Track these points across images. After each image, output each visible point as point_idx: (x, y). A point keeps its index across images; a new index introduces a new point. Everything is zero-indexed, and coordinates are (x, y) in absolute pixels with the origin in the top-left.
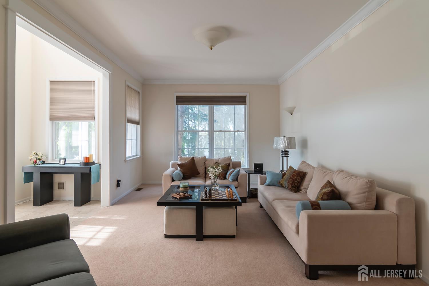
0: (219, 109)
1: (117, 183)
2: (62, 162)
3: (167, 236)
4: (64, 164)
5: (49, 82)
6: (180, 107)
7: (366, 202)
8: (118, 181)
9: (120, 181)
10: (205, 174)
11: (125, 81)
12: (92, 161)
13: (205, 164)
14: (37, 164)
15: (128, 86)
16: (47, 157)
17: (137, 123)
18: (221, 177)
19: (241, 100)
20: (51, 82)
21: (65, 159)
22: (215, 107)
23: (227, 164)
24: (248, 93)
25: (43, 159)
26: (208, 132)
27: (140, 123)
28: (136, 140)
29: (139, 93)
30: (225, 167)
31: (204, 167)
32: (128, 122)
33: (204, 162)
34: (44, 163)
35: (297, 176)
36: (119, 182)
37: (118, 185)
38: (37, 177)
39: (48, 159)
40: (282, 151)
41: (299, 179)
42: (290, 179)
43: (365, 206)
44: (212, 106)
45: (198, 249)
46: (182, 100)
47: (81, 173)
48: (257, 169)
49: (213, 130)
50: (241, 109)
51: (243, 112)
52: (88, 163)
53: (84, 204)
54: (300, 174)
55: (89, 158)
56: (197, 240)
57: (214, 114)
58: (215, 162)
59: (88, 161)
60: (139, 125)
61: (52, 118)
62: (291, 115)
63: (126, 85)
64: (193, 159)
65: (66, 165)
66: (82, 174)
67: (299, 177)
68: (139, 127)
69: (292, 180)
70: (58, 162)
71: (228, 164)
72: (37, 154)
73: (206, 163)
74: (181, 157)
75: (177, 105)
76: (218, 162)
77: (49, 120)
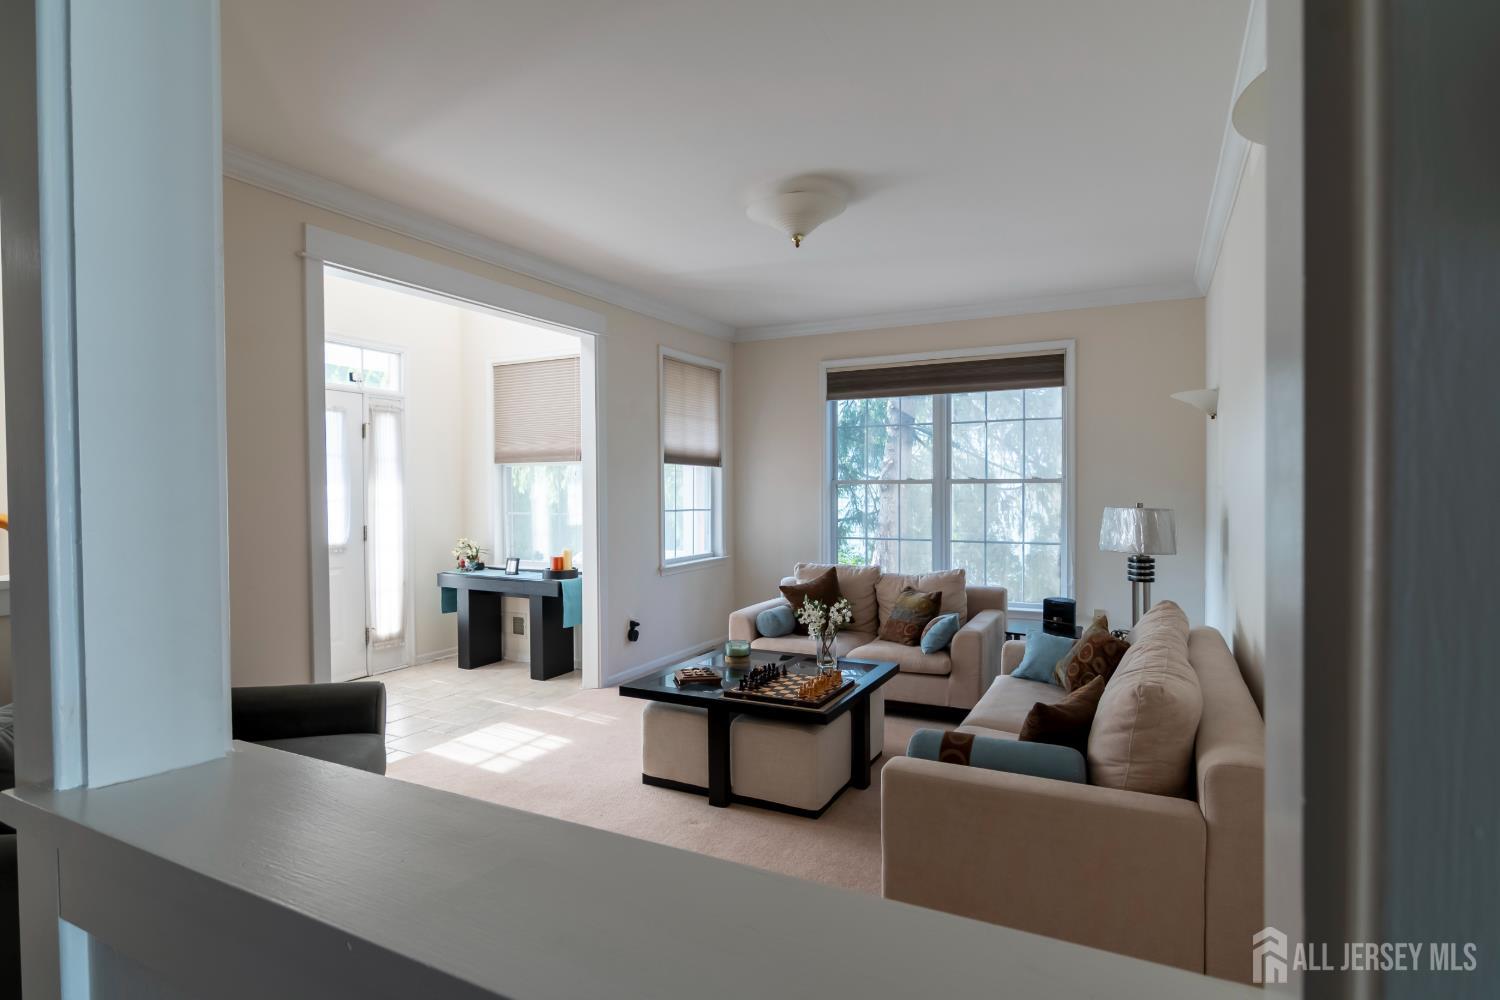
0: (967, 404)
1: (629, 628)
2: (512, 567)
3: (648, 780)
4: (517, 573)
5: (492, 369)
6: (841, 404)
7: (1131, 762)
8: (633, 624)
9: (638, 624)
10: (873, 623)
11: (658, 346)
12: (570, 569)
13: (875, 590)
14: (467, 570)
15: (666, 358)
16: (490, 552)
17: (714, 462)
18: (905, 636)
19: (1045, 370)
20: (498, 369)
21: (518, 560)
22: (956, 399)
23: (930, 595)
24: (1073, 341)
25: (482, 559)
26: (931, 485)
27: (724, 461)
28: (713, 510)
29: (718, 372)
30: (924, 606)
31: (871, 600)
32: (666, 461)
33: (872, 583)
34: (480, 567)
35: (1095, 656)
36: (636, 628)
37: (633, 635)
38: (463, 601)
39: (492, 557)
40: (1131, 560)
41: (1099, 665)
42: (1073, 661)
43: (1128, 777)
44: (945, 395)
45: (692, 823)
46: (843, 384)
47: (544, 597)
48: (1055, 619)
49: (949, 477)
50: (1048, 400)
51: (1057, 410)
52: (560, 571)
53: (552, 677)
54: (1107, 648)
55: (562, 559)
56: (712, 803)
57: (949, 424)
58: (906, 585)
59: (559, 567)
60: (718, 465)
61: (500, 458)
62: (1213, 418)
63: (661, 357)
64: (833, 572)
65: (522, 576)
66: (546, 600)
67: (1100, 659)
68: (718, 471)
69: (1078, 669)
70: (504, 567)
71: (932, 597)
72: (469, 546)
73: (879, 588)
74: (801, 566)
75: (829, 402)
76: (915, 587)
77: (493, 460)
